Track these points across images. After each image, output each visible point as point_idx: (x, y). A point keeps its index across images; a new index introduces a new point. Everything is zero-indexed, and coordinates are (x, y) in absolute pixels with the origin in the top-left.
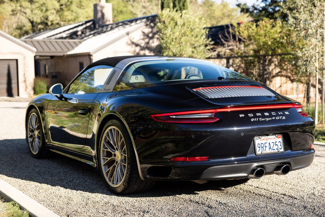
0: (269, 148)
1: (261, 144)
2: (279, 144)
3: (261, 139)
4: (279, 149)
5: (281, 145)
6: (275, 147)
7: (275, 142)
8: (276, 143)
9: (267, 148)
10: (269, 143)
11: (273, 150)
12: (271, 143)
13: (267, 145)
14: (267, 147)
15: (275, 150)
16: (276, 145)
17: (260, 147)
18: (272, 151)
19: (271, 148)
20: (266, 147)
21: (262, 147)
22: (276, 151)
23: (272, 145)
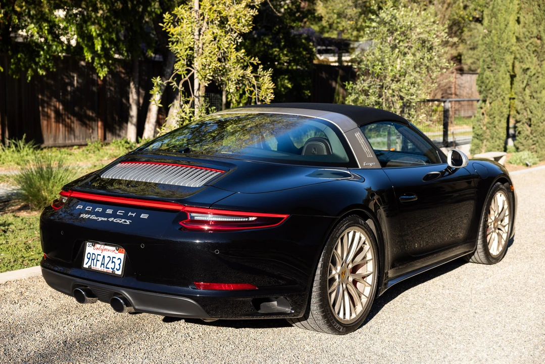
0: (102, 264)
1: (93, 254)
2: (117, 262)
3: (95, 247)
4: (115, 269)
5: (119, 264)
6: (111, 265)
7: (113, 257)
8: (114, 260)
9: (99, 263)
10: (104, 257)
11: (106, 268)
12: (106, 257)
13: (100, 258)
14: (99, 261)
15: (109, 268)
16: (113, 262)
17: (89, 259)
18: (105, 270)
19: (104, 264)
20: (97, 260)
21: (92, 259)
22: (110, 271)
23: (107, 260)
